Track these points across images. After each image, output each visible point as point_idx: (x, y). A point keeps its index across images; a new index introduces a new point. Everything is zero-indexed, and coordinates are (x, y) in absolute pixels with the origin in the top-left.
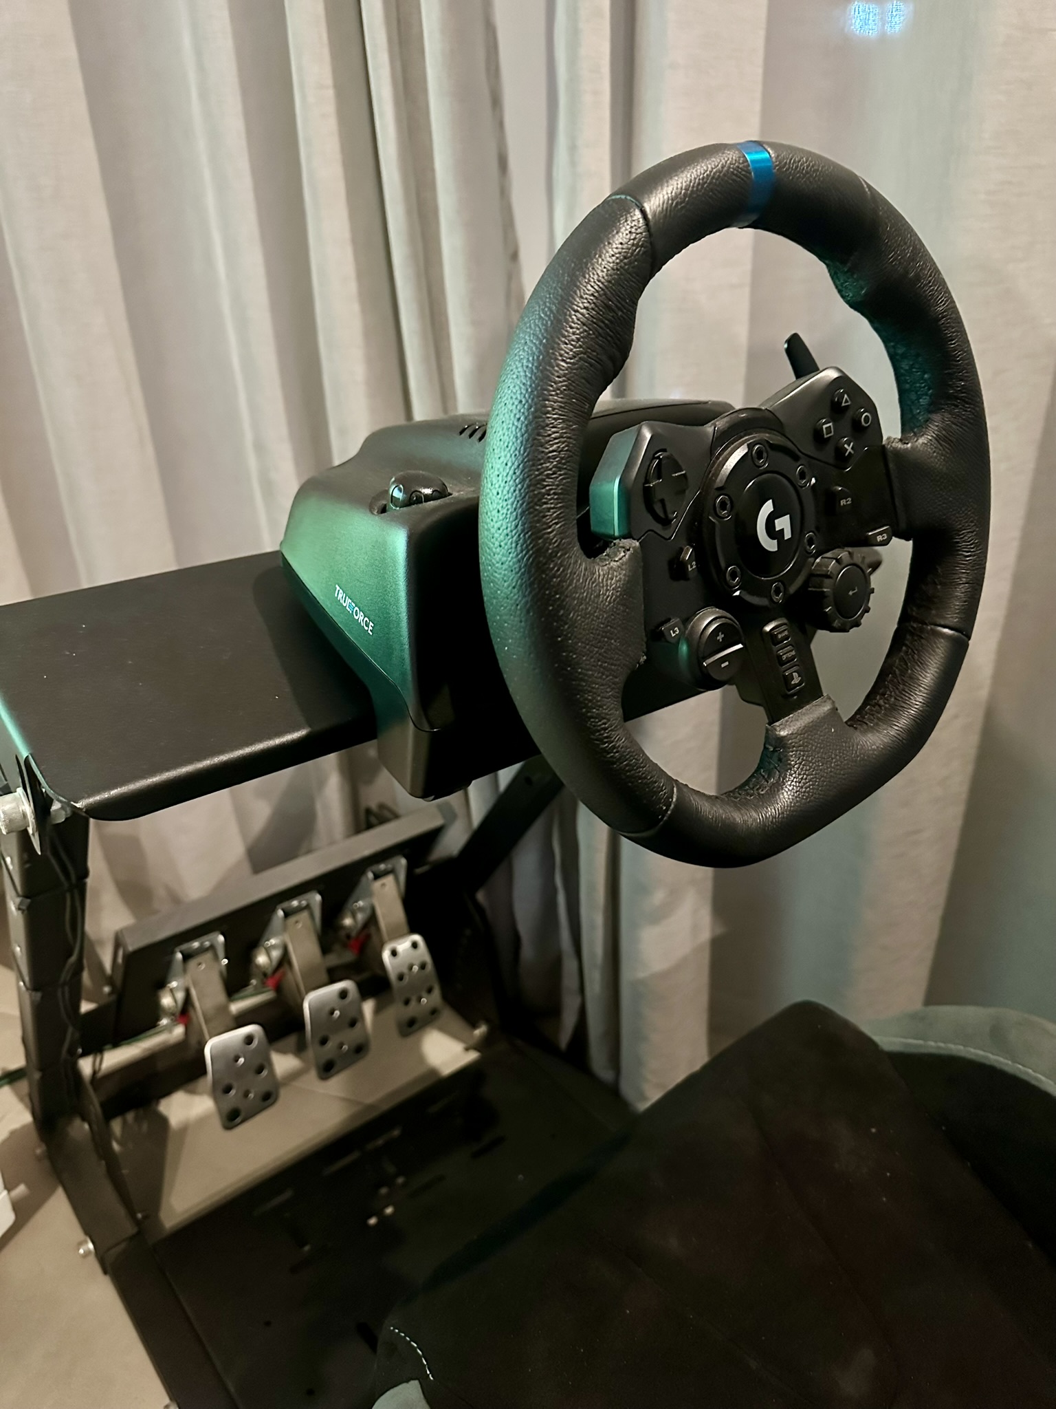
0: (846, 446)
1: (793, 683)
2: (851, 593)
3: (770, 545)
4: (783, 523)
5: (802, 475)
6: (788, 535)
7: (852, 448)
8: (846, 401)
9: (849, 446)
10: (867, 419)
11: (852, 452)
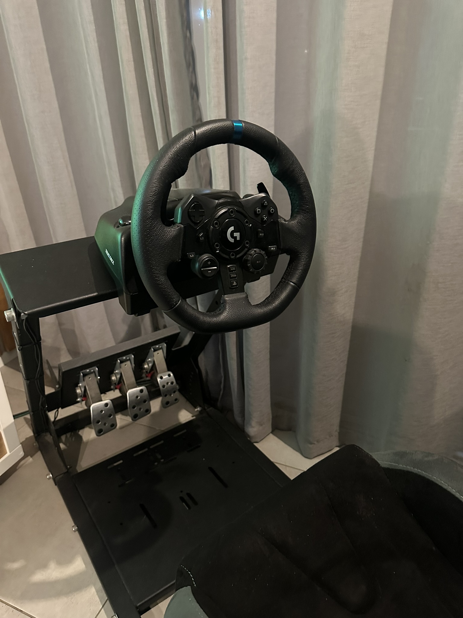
0: (264, 217)
1: (233, 284)
2: (258, 262)
3: (232, 240)
4: (237, 235)
5: (247, 222)
6: (238, 239)
7: (266, 219)
8: (266, 204)
9: (265, 218)
10: (272, 211)
11: (266, 220)
